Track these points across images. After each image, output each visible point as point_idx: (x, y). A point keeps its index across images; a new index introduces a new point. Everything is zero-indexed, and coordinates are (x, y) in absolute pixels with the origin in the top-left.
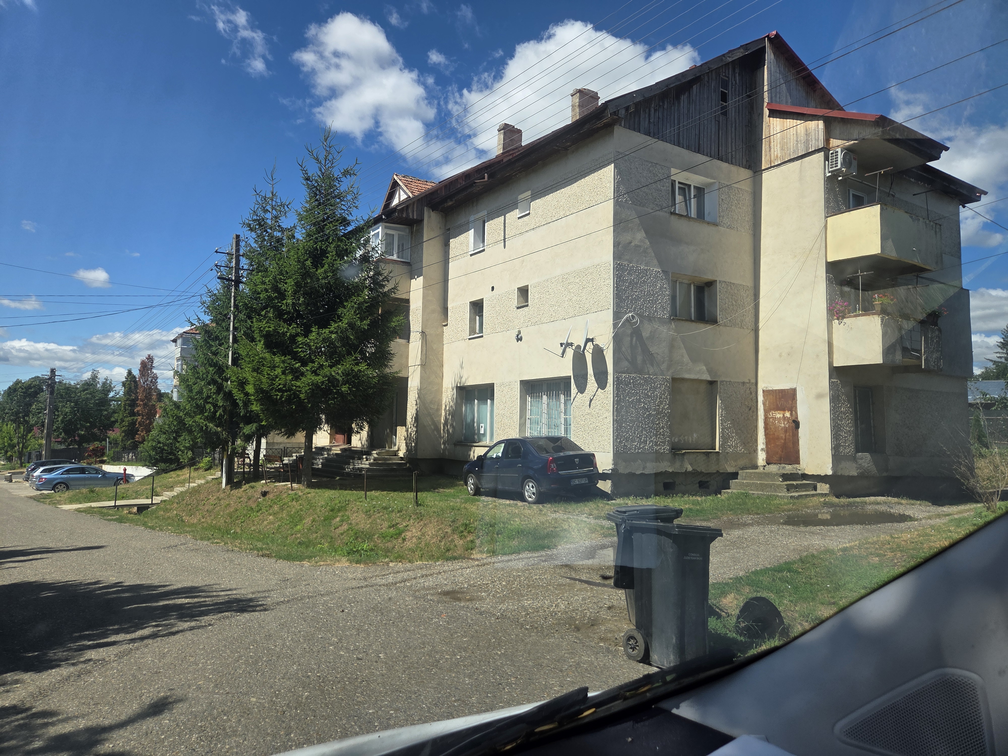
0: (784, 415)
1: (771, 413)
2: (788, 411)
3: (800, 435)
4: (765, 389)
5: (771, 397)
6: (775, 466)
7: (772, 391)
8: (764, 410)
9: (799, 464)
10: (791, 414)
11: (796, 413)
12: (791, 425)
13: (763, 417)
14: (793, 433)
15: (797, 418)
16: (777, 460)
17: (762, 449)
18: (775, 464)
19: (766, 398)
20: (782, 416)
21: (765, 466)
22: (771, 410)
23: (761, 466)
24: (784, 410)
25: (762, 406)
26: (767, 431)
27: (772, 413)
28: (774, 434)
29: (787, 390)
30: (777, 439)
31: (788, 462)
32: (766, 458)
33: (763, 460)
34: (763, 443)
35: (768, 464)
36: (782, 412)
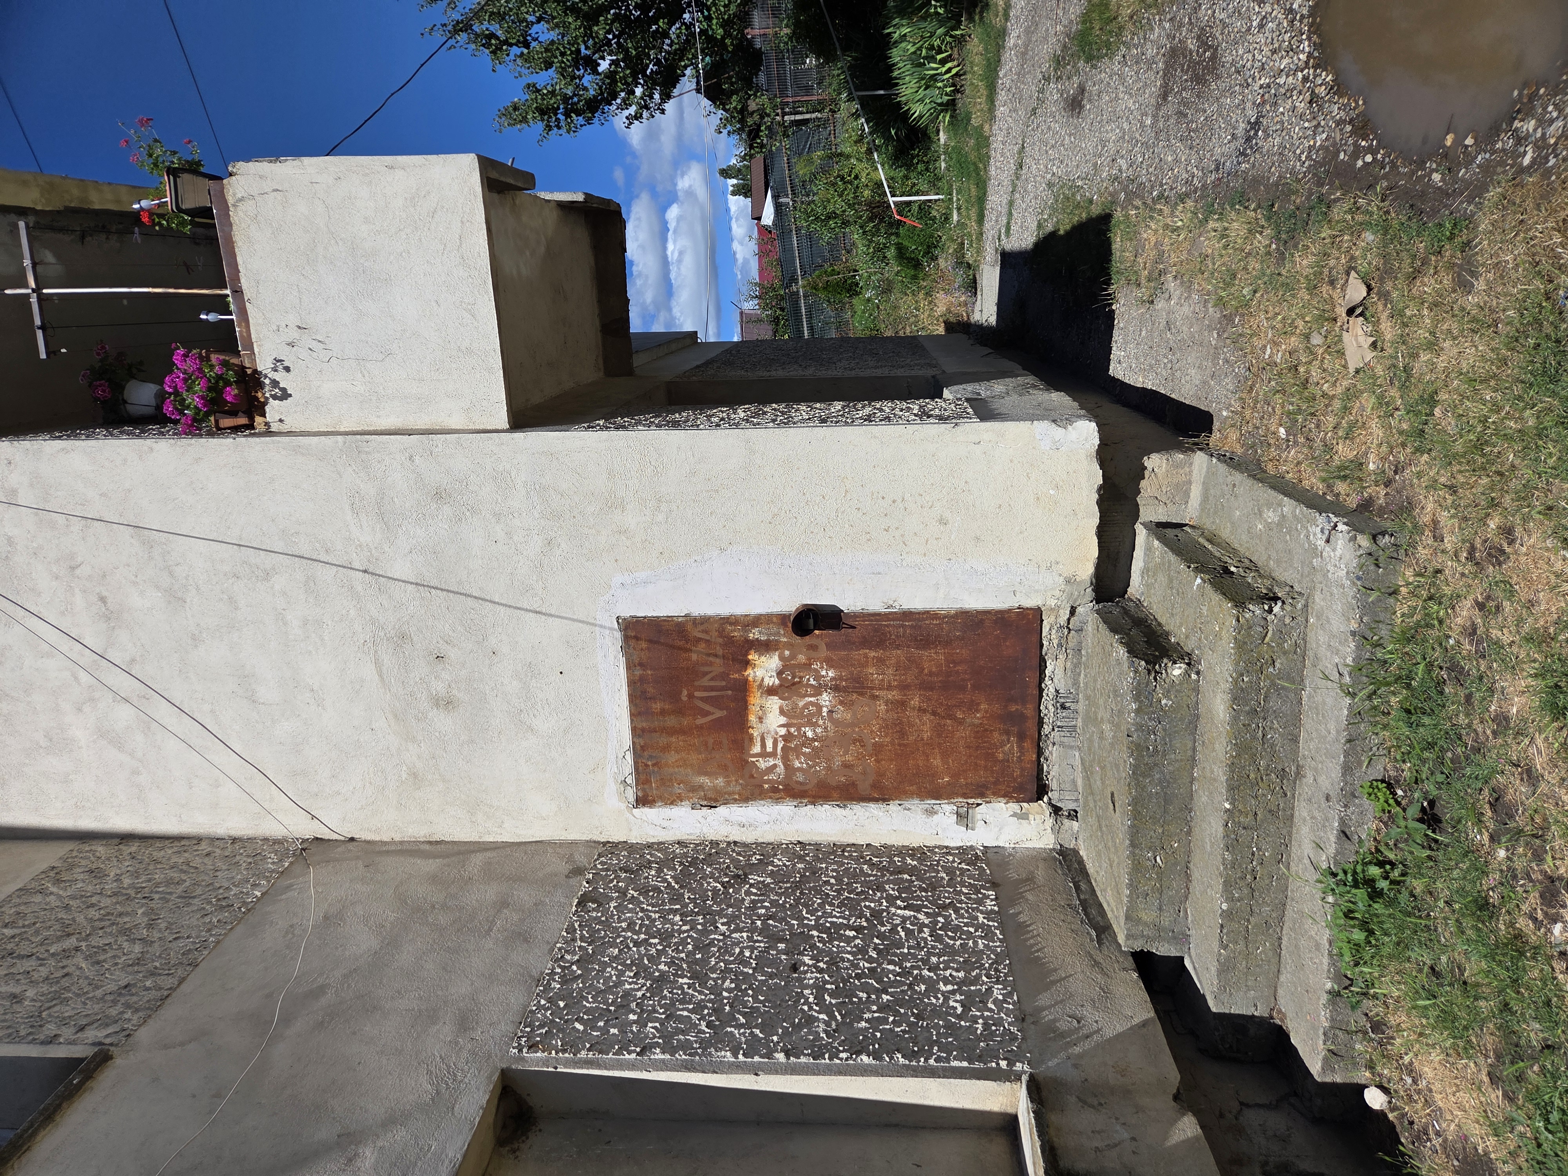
0: (771, 691)
1: (763, 764)
2: (747, 663)
3: (876, 605)
4: (631, 794)
5: (672, 757)
6: (1053, 753)
7: (639, 751)
8: (745, 799)
9: (1037, 614)
10: (766, 647)
11: (756, 621)
12: (823, 652)
13: (786, 809)
14: (865, 643)
15: (783, 618)
16: (1021, 737)
17: (963, 818)
18: (1040, 752)
19: (678, 789)
20: (774, 703)
21: (1056, 810)
22: (743, 764)
23: (1057, 830)
24: (742, 689)
25: (722, 811)
26: (864, 787)
27: (764, 754)
28: (878, 749)
29: (629, 667)
30: (903, 734)
31: (1031, 678)
32: (1008, 796)
33: (1023, 816)
34: (931, 812)
35: (1041, 791)
36: (755, 700)
